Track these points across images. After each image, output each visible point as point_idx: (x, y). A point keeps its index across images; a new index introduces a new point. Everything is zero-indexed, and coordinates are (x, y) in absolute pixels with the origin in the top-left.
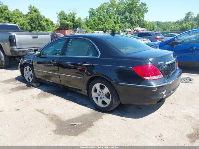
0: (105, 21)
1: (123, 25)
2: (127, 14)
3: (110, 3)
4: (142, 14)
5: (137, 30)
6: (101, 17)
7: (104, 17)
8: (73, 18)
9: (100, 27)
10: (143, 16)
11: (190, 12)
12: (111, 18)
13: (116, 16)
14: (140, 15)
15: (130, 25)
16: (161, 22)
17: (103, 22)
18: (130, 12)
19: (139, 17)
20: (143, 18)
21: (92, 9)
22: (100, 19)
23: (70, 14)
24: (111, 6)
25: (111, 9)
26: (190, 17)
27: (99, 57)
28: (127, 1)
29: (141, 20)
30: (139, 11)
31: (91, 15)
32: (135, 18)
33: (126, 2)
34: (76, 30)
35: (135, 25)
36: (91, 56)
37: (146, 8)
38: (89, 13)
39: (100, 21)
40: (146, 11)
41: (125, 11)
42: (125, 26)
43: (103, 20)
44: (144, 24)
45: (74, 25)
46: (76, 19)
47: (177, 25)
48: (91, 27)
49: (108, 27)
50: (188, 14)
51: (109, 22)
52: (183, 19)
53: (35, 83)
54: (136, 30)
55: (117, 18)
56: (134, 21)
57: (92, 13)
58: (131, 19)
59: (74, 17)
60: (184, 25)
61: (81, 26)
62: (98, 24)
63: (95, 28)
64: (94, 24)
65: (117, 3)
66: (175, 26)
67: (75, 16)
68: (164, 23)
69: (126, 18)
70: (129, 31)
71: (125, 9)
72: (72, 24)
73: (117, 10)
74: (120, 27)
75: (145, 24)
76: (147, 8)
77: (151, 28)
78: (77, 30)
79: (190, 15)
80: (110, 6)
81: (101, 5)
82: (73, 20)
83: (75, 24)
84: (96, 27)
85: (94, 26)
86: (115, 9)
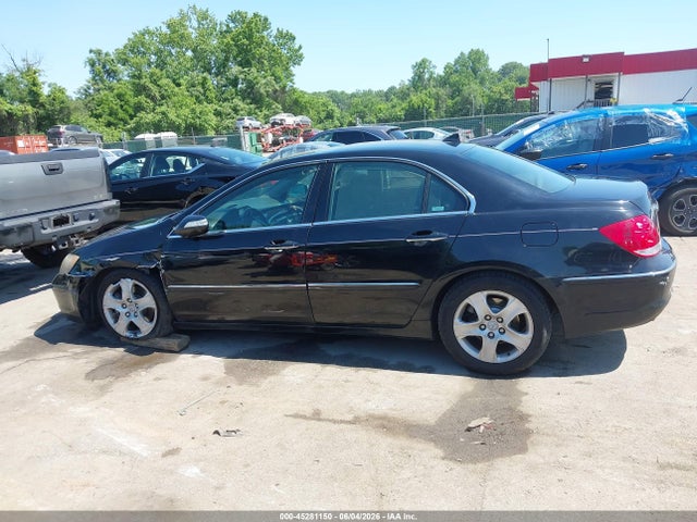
0: (163, 97)
1: (226, 107)
2: (235, 69)
3: (165, 30)
4: (287, 69)
5: (281, 124)
6: (145, 81)
7: (155, 82)
8: (34, 88)
9: (149, 117)
10: (290, 76)
11: (424, 61)
12: (178, 85)
13: (198, 76)
14: (279, 71)
15: (252, 106)
16: (343, 93)
17: (153, 99)
18: (245, 63)
19: (277, 79)
20: (291, 81)
21: (99, 53)
22: (140, 89)
23: (17, 74)
24: (171, 42)
25: (173, 51)
26: (427, 76)
27: (472, 210)
28: (228, 26)
29: (285, 87)
30: (275, 60)
31: (96, 75)
32: (264, 84)
33: (225, 28)
34: (58, 135)
35: (269, 106)
36: (438, 211)
37: (297, 47)
38: (88, 68)
39: (142, 98)
40: (296, 58)
41: (227, 59)
42: (236, 110)
43: (155, 90)
44: (296, 102)
45: (37, 113)
46: (45, 91)
47: (395, 100)
48: (112, 119)
49: (177, 116)
50: (421, 66)
51: (175, 99)
52: (407, 83)
53: (167, 336)
54: (277, 124)
55: (203, 84)
56: (262, 91)
57: (102, 68)
58: (251, 85)
59: (34, 85)
60: (415, 99)
61: (68, 118)
62: (139, 108)
63: (126, 123)
64: (122, 106)
65: (190, 30)
66: (390, 105)
67: (40, 80)
68: (353, 95)
69: (234, 83)
70: (255, 128)
71: (227, 51)
72: (30, 109)
73: (195, 57)
74: (218, 114)
75: (300, 100)
76: (300, 47)
77: (319, 113)
78: (60, 133)
79: (424, 68)
80: (169, 42)
81: (132, 36)
82: (34, 97)
83: (41, 112)
84: (132, 117)
85: (121, 114)
86: (189, 54)
